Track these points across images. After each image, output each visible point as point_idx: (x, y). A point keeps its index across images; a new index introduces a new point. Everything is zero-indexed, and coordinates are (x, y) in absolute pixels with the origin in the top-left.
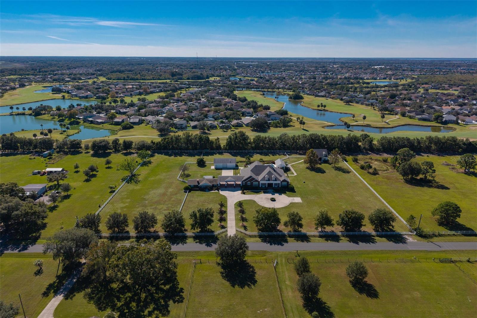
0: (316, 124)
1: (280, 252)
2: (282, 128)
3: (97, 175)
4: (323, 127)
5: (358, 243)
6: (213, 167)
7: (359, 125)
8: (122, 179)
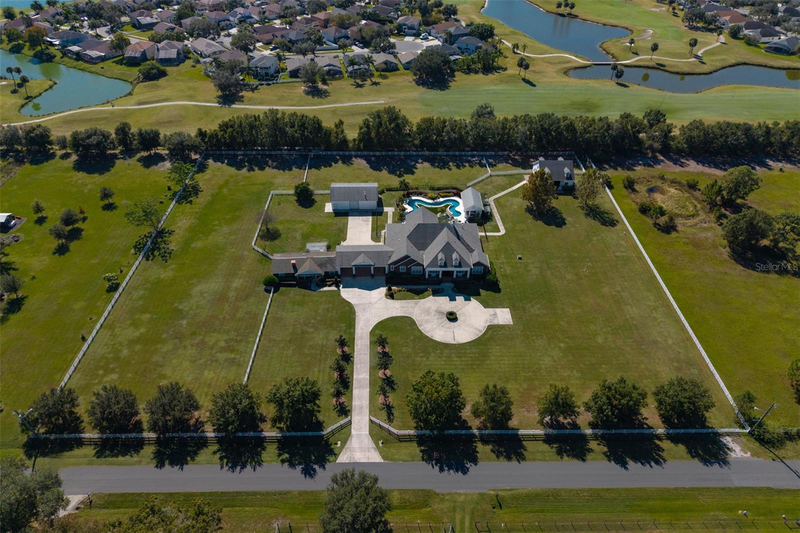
0: (551, 63)
1: (460, 494)
2: (481, 75)
3: (83, 230)
4: (566, 72)
5: (627, 463)
6: (329, 208)
7: (642, 64)
8: (135, 247)
